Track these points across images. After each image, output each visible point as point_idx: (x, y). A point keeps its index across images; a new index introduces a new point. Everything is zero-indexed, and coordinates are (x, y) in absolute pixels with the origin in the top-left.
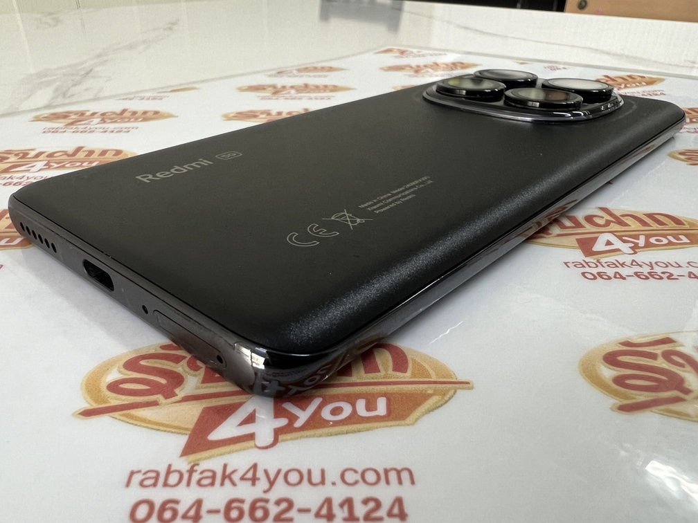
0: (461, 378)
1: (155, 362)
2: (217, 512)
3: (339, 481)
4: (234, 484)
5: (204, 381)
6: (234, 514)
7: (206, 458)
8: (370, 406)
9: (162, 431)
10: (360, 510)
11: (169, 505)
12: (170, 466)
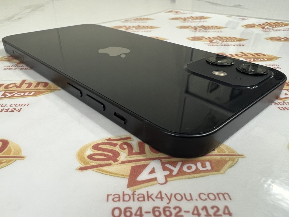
0: (239, 153)
1: (105, 146)
2: (149, 212)
3: (198, 198)
4: (154, 200)
5: (129, 155)
6: (157, 213)
7: (138, 189)
8: (203, 166)
9: (116, 176)
10: (211, 212)
11: (128, 210)
12: (123, 192)
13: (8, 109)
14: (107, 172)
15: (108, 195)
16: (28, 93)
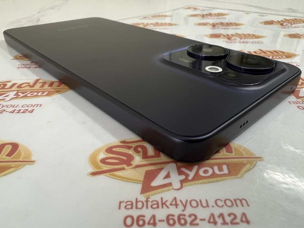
13: (20, 110)
14: (119, 178)
15: (120, 203)
16: (41, 93)
